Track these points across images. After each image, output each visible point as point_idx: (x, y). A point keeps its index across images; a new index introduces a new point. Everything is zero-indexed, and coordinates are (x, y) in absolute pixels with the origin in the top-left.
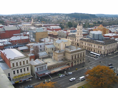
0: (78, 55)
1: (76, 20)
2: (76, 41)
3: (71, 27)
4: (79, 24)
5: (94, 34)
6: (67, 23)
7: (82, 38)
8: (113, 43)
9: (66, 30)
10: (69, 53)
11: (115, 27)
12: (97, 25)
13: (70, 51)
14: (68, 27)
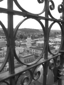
0: (29, 59)
1: (25, 33)
2: (27, 49)
3: (22, 39)
4: (28, 36)
5: (39, 44)
6: (19, 35)
7: (31, 46)
8: (53, 49)
9: (19, 41)
10: (22, 58)
11: (52, 38)
12: (40, 37)
13: (23, 56)
14: (21, 39)
